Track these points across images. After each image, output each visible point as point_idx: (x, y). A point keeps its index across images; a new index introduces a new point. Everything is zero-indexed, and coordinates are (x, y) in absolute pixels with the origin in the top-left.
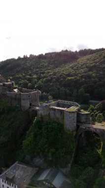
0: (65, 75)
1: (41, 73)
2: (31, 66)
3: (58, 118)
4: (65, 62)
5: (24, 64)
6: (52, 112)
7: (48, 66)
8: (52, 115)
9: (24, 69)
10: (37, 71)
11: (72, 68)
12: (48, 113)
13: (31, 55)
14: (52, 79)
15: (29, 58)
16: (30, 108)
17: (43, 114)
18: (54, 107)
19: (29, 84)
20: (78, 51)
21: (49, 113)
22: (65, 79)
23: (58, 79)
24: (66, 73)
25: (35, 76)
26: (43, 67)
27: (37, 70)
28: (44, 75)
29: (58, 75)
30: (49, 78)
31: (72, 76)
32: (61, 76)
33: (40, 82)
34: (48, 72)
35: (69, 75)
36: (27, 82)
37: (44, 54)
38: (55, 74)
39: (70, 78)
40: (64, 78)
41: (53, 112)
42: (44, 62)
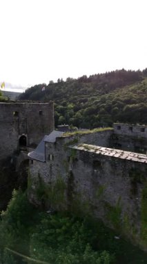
0: (121, 101)
1: (81, 101)
2: (66, 93)
3: (112, 210)
4: (121, 85)
5: (57, 90)
6: (83, 171)
7: (94, 91)
8: (83, 185)
9: (56, 96)
10: (75, 99)
11: (134, 91)
12: (65, 175)
13: (69, 79)
14: (98, 108)
15: (65, 83)
16: (17, 152)
17: (46, 180)
18: (93, 148)
19: (61, 117)
20: (142, 70)
21: (71, 178)
22: (123, 107)
23: (109, 109)
24: (123, 99)
25: (71, 106)
26: (85, 92)
27: (76, 97)
28: (87, 103)
29: (110, 102)
30: (94, 107)
31: (135, 102)
32: (114, 103)
33: (78, 113)
34: (93, 99)
35: (128, 102)
36: (59, 114)
37: (88, 77)
38: (103, 101)
39: (131, 106)
40: (121, 106)
41: (89, 170)
42: (87, 86)
